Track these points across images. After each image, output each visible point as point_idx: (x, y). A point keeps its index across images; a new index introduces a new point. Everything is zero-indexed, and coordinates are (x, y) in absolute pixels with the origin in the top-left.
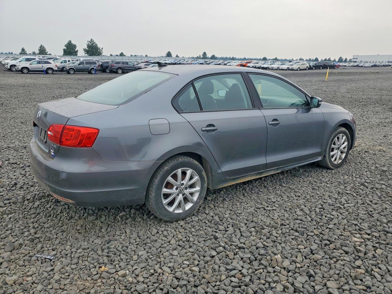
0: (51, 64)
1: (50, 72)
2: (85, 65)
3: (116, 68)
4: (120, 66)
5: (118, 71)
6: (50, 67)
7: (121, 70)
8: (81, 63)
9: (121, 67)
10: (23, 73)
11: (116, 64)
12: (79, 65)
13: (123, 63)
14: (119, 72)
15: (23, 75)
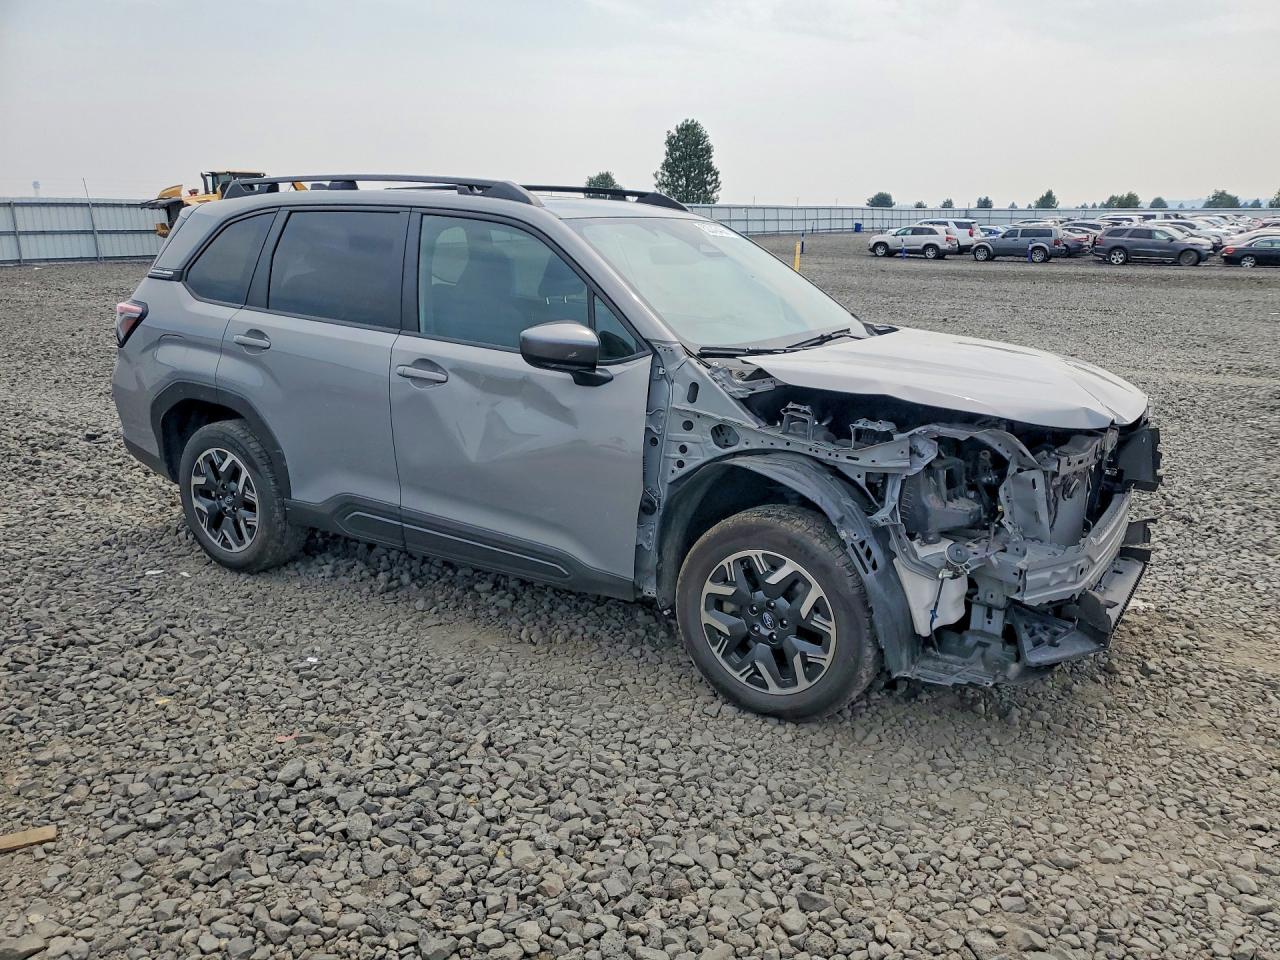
0: (937, 234)
1: (931, 253)
2: (1019, 237)
3: (1107, 247)
4: (1120, 244)
5: (1113, 256)
6: (932, 242)
7: (1122, 255)
8: (1012, 233)
9: (1124, 244)
10: (876, 255)
11: (1107, 238)
12: (1003, 237)
13: (1136, 233)
14: (1114, 261)
15: (873, 262)
